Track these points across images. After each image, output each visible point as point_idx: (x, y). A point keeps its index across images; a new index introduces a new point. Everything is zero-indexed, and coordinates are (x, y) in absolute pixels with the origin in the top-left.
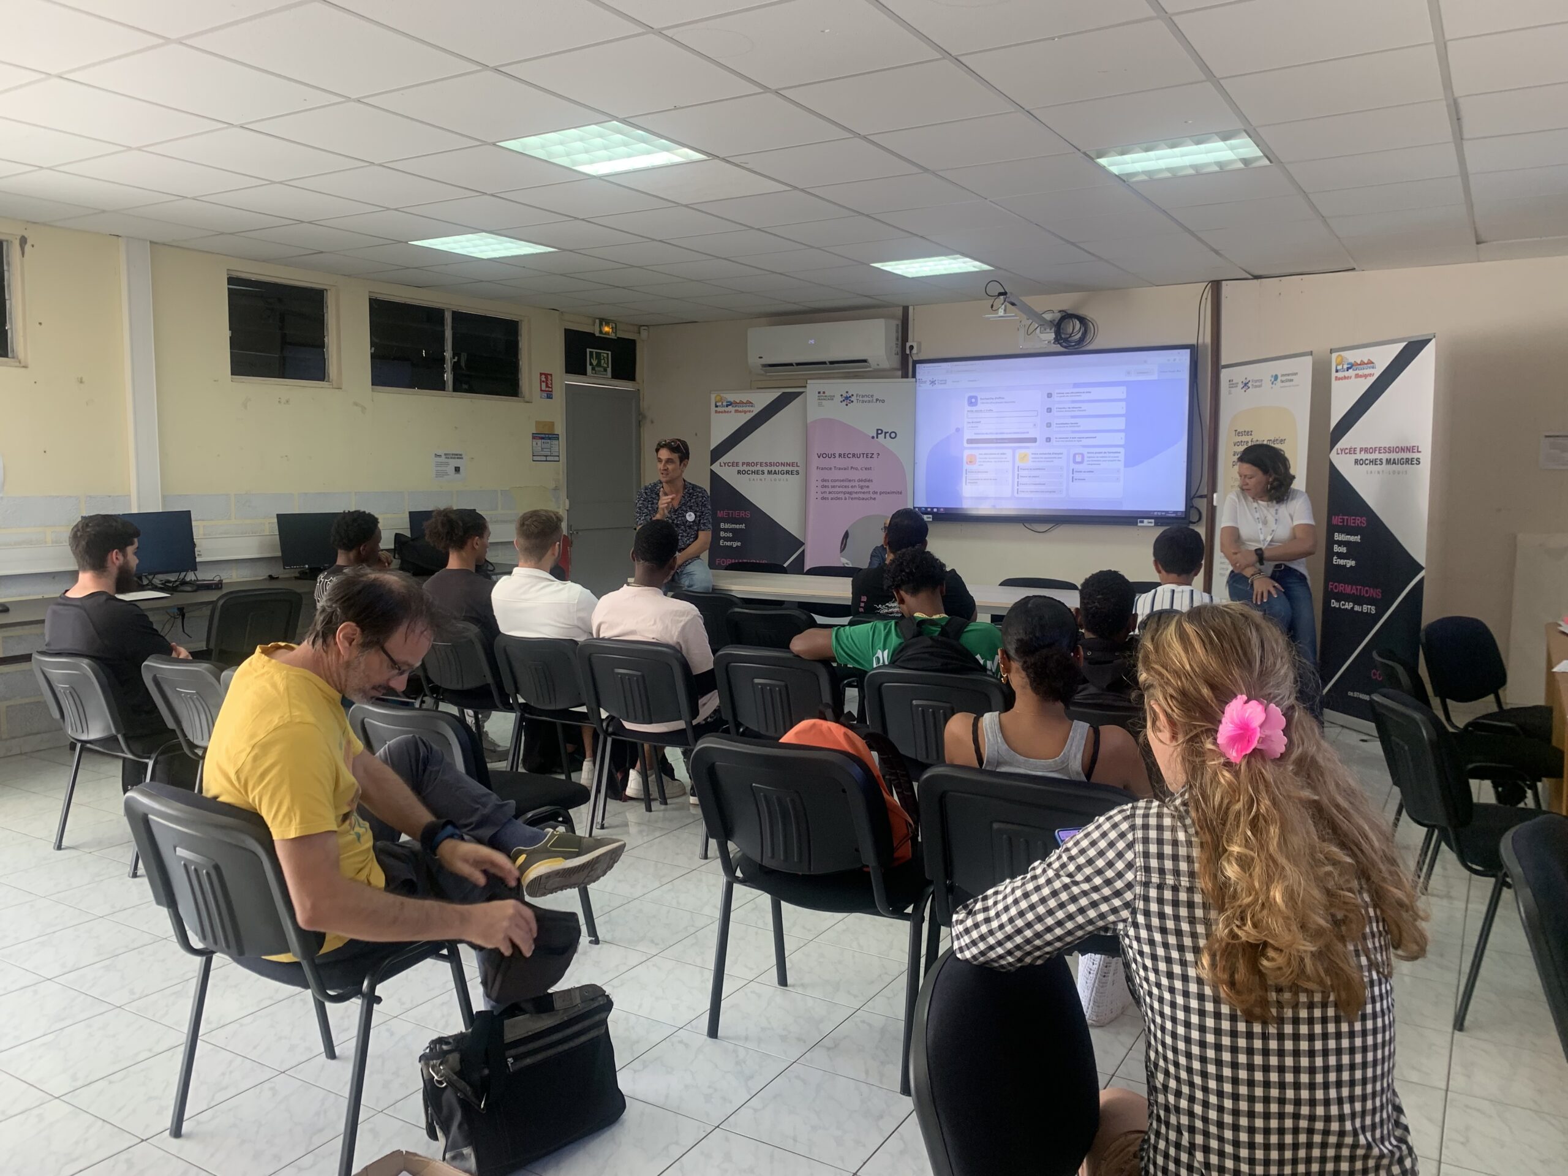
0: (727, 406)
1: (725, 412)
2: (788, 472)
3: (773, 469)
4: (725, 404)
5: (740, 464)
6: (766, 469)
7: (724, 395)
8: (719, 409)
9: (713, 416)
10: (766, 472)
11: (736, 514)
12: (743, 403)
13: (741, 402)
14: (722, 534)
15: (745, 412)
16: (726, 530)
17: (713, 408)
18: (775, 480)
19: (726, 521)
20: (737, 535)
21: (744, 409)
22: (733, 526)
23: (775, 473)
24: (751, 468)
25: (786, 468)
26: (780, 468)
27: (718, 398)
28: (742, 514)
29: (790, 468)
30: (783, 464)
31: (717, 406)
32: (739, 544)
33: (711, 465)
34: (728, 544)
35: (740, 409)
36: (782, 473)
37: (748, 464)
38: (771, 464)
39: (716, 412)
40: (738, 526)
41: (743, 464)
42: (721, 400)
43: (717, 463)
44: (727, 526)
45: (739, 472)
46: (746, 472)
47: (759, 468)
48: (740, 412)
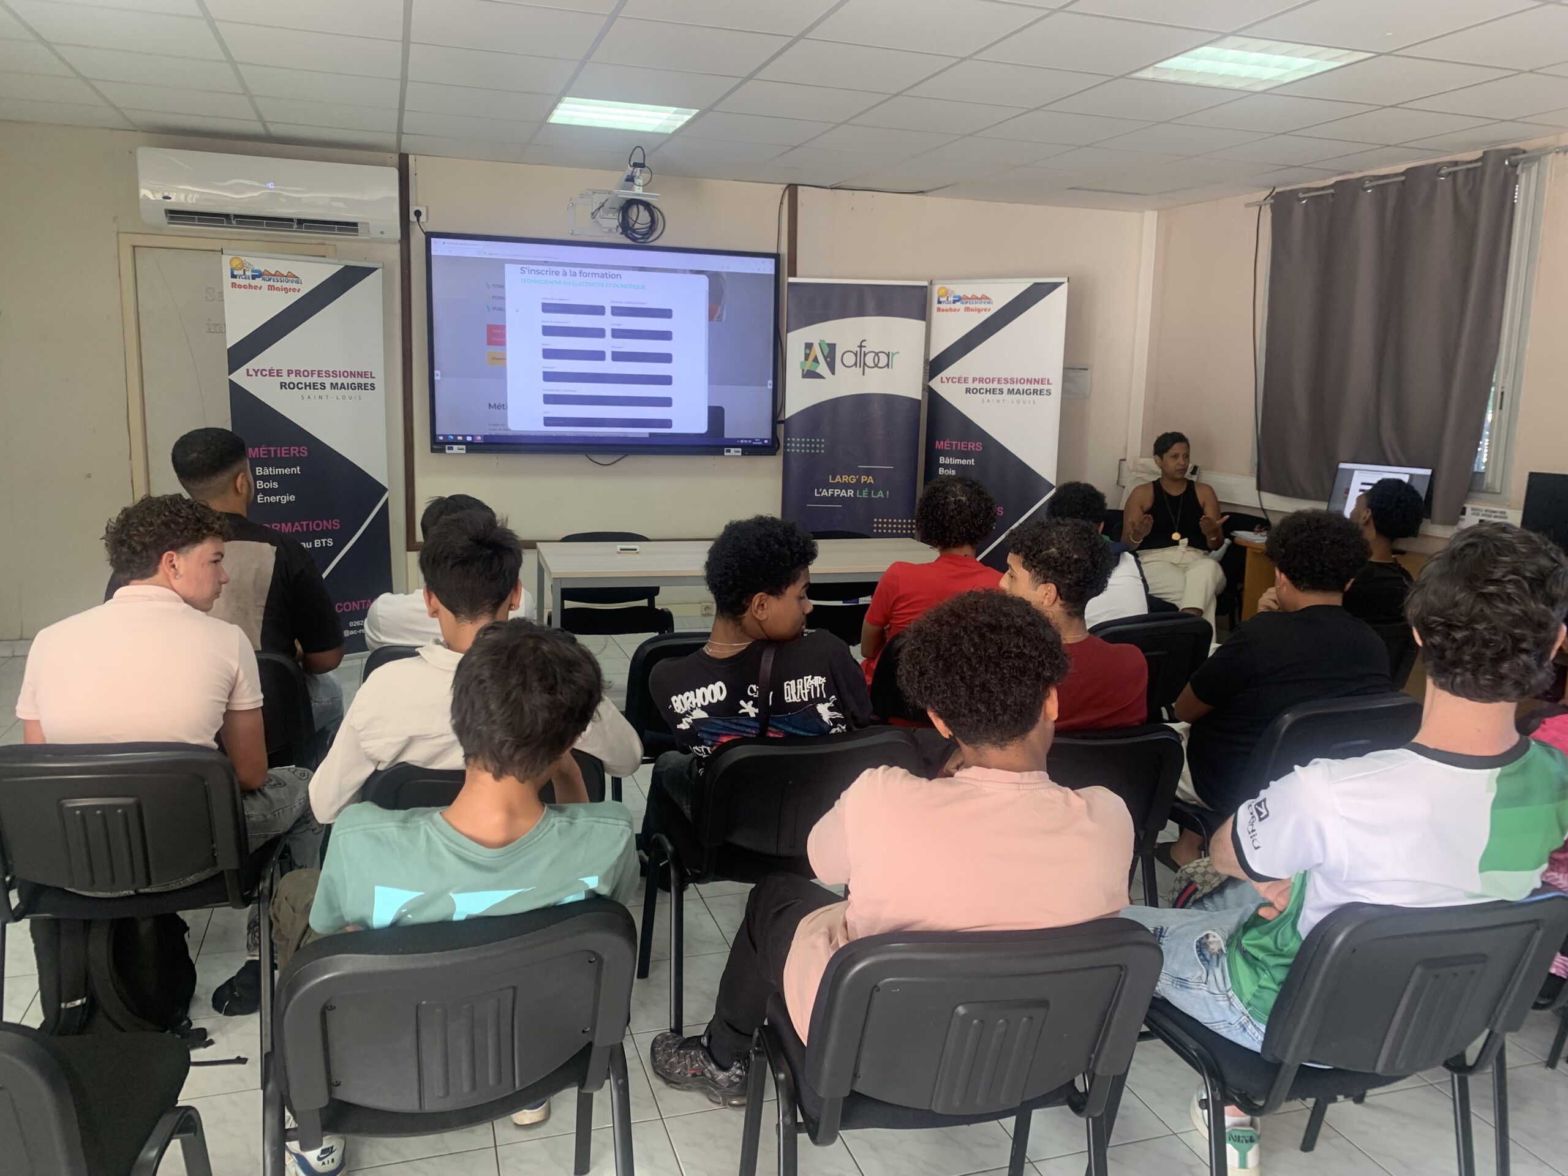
0: (254, 277)
1: (250, 286)
2: (360, 386)
3: (339, 380)
4: (249, 273)
5: (285, 373)
6: (328, 381)
7: (248, 260)
8: (237, 281)
9: (229, 292)
10: (328, 386)
11: (282, 452)
12: (283, 276)
13: (277, 274)
14: (260, 484)
15: (287, 290)
16: (265, 478)
17: (227, 279)
18: (344, 398)
19: (264, 463)
20: (286, 484)
21: (285, 285)
22: (280, 471)
23: (343, 387)
24: (303, 380)
25: (356, 380)
26: (350, 380)
27: (236, 263)
28: (294, 451)
29: (363, 381)
30: (352, 374)
31: (233, 276)
32: (292, 498)
33: (229, 375)
34: (273, 499)
35: (277, 285)
36: (352, 387)
37: (298, 373)
38: (335, 374)
39: (234, 285)
40: (287, 471)
41: (290, 372)
42: (243, 266)
43: (243, 369)
44: (267, 471)
45: (283, 385)
46: (297, 386)
47: (315, 379)
48: (278, 289)
